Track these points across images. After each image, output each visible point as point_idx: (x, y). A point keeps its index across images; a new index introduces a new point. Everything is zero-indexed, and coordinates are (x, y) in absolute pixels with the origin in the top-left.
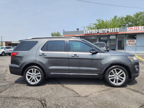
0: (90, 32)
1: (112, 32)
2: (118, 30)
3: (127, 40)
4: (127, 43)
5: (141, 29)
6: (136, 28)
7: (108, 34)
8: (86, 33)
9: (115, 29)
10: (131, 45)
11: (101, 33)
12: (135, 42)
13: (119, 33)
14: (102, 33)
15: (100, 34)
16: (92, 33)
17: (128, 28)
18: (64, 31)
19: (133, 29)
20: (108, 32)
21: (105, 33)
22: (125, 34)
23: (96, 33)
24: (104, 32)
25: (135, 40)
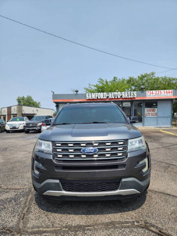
0: (97, 96)
1: (127, 97)
2: (135, 94)
3: (146, 109)
4: (146, 112)
5: (163, 94)
6: (158, 92)
7: (121, 100)
8: (90, 97)
9: (131, 93)
10: (150, 116)
11: (112, 99)
12: (156, 112)
13: (136, 99)
14: (113, 97)
15: (110, 99)
16: (99, 98)
17: (147, 93)
18: (53, 93)
19: (154, 94)
20: (121, 96)
21: (118, 98)
22: (144, 101)
23: (105, 98)
24: (116, 97)
25: (156, 109)
